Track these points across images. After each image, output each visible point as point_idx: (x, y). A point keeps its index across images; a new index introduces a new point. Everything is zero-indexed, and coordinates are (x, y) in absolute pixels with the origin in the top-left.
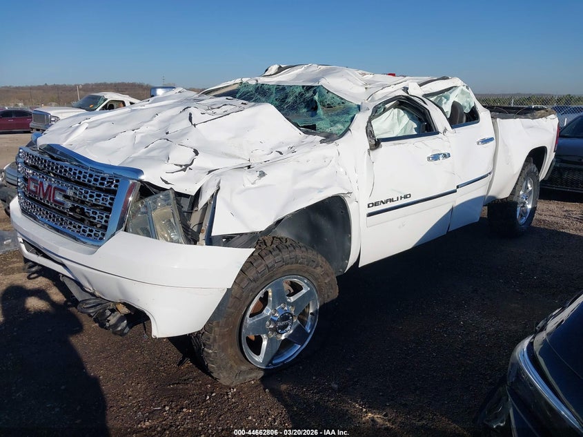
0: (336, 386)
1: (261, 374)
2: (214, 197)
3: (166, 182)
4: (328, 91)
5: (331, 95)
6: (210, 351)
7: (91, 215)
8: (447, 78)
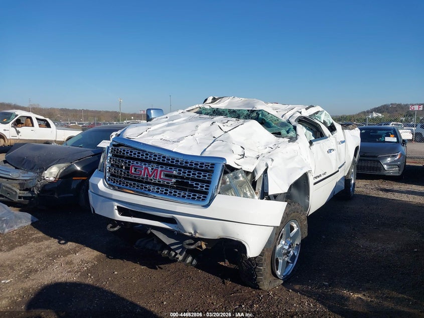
0: (327, 283)
1: (282, 282)
2: (266, 172)
3: (238, 165)
4: (269, 113)
5: (270, 115)
6: (261, 268)
7: (195, 185)
8: (313, 106)
